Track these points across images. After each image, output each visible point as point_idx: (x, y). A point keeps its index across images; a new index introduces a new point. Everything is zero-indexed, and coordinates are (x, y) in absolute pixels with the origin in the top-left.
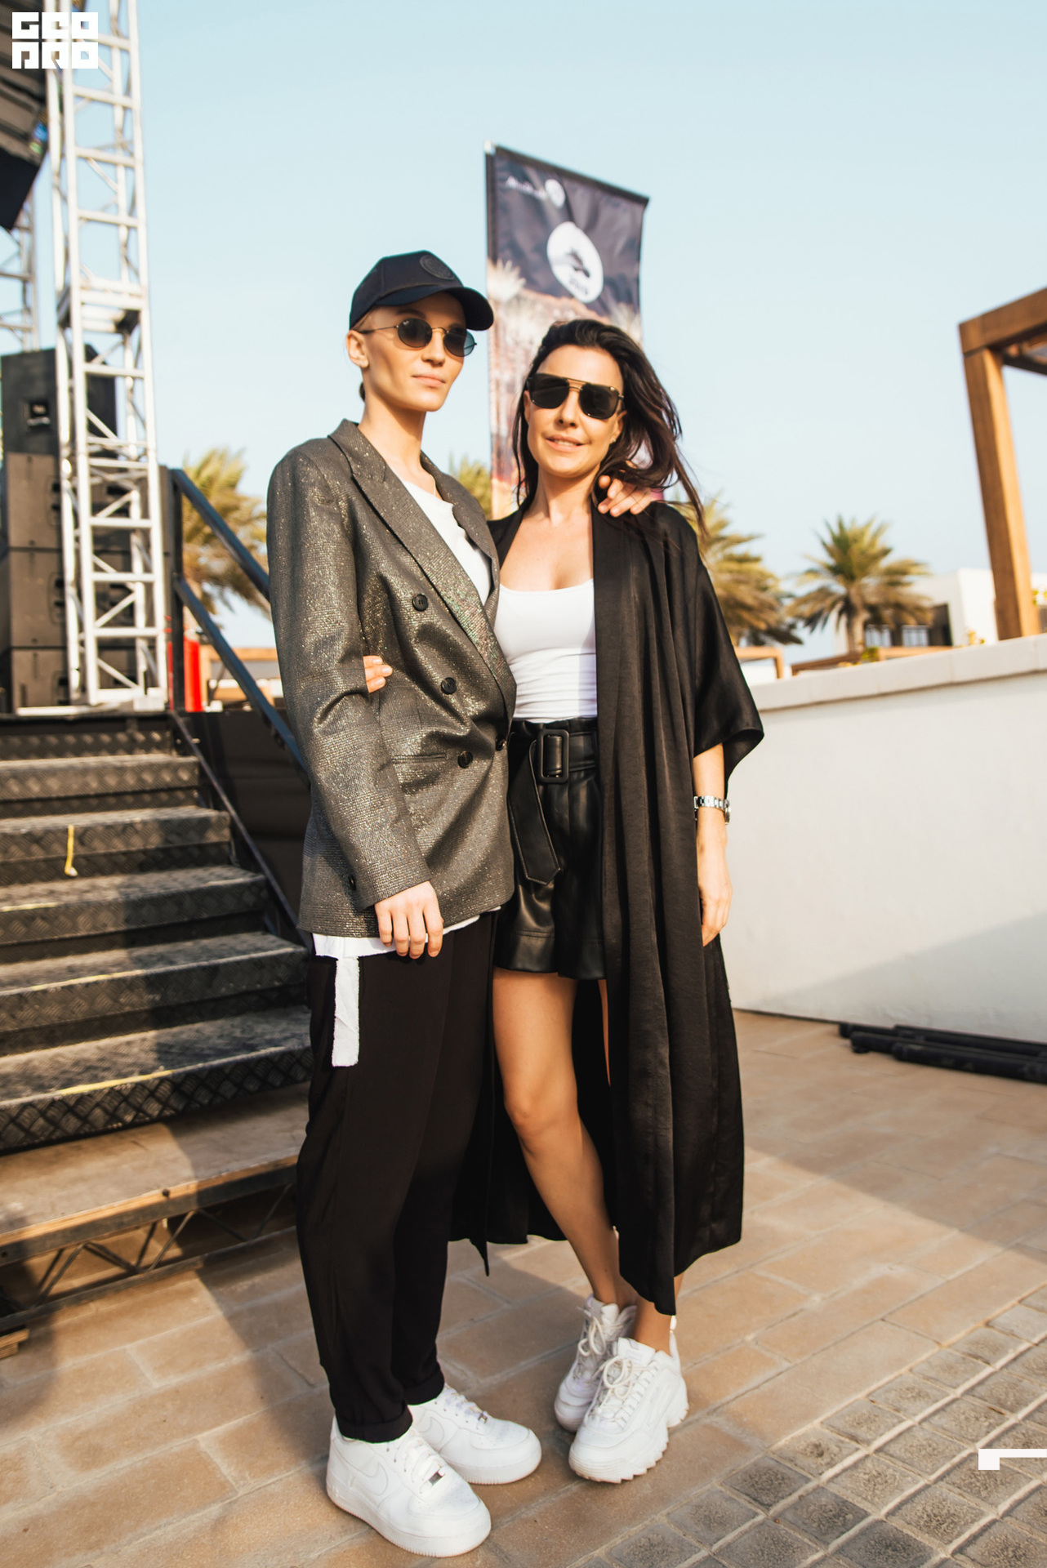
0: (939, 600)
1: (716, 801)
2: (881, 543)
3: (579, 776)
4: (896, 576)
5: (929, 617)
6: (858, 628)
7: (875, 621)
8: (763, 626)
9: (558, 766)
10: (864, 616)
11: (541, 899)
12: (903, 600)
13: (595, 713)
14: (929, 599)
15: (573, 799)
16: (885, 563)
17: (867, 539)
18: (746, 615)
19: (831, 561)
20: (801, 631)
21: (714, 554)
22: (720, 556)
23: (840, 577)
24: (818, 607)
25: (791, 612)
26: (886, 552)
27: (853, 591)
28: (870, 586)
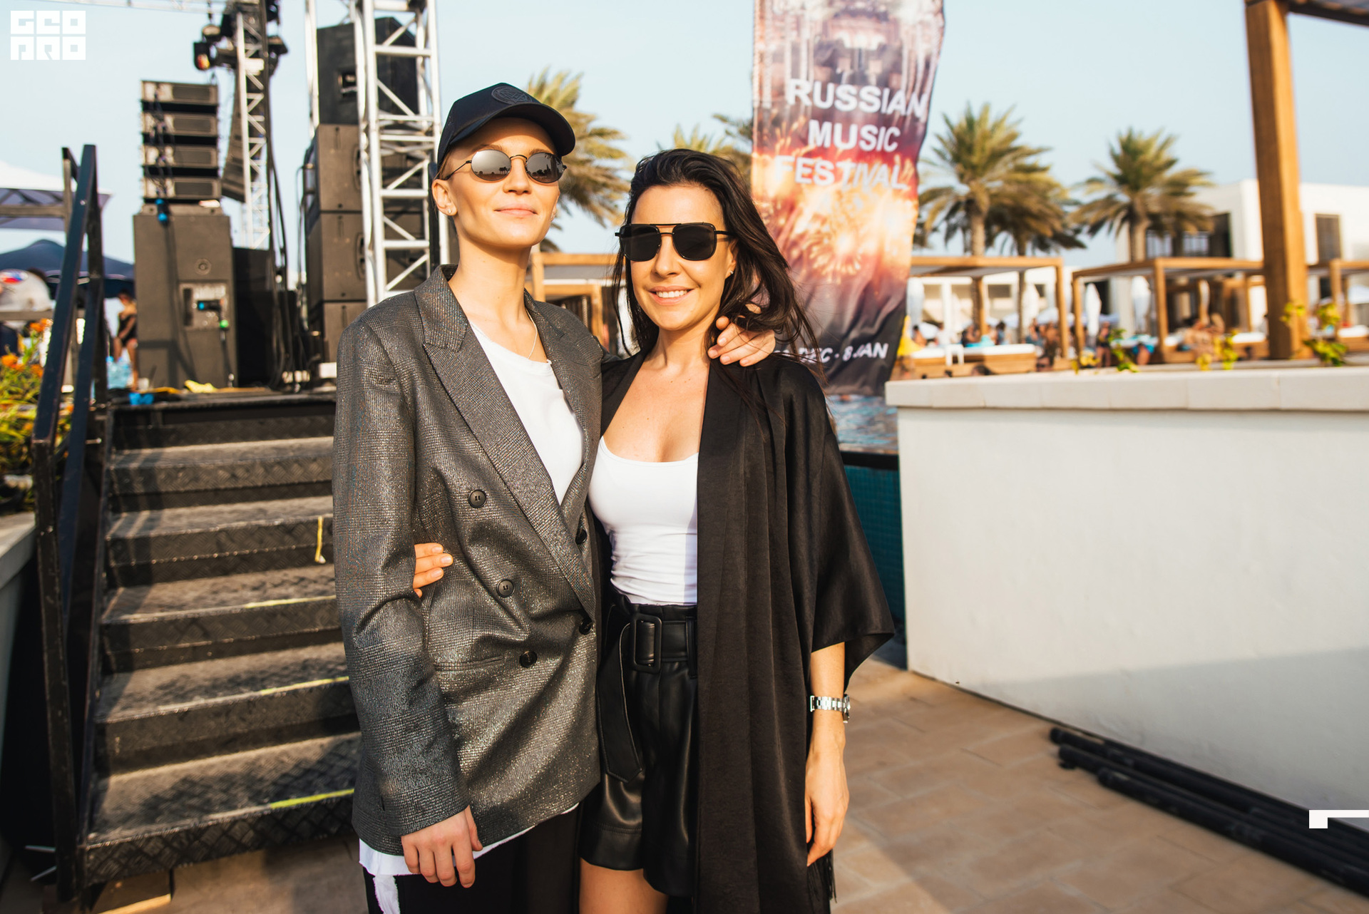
0: (1220, 208)
1: (834, 702)
2: (1166, 155)
3: (672, 666)
4: (1179, 187)
5: (1210, 226)
6: (1140, 236)
7: (1157, 227)
8: (1049, 233)
9: (652, 655)
10: (1145, 223)
11: (630, 789)
12: (1185, 209)
13: (695, 600)
14: (1209, 208)
15: (664, 693)
16: (1170, 173)
17: (1152, 152)
18: (1033, 223)
19: (1115, 170)
20: (1083, 238)
21: (1006, 164)
22: (1011, 166)
23: (1126, 187)
24: (1103, 214)
25: (1076, 217)
26: (1171, 163)
27: (1138, 201)
28: (1153, 195)
